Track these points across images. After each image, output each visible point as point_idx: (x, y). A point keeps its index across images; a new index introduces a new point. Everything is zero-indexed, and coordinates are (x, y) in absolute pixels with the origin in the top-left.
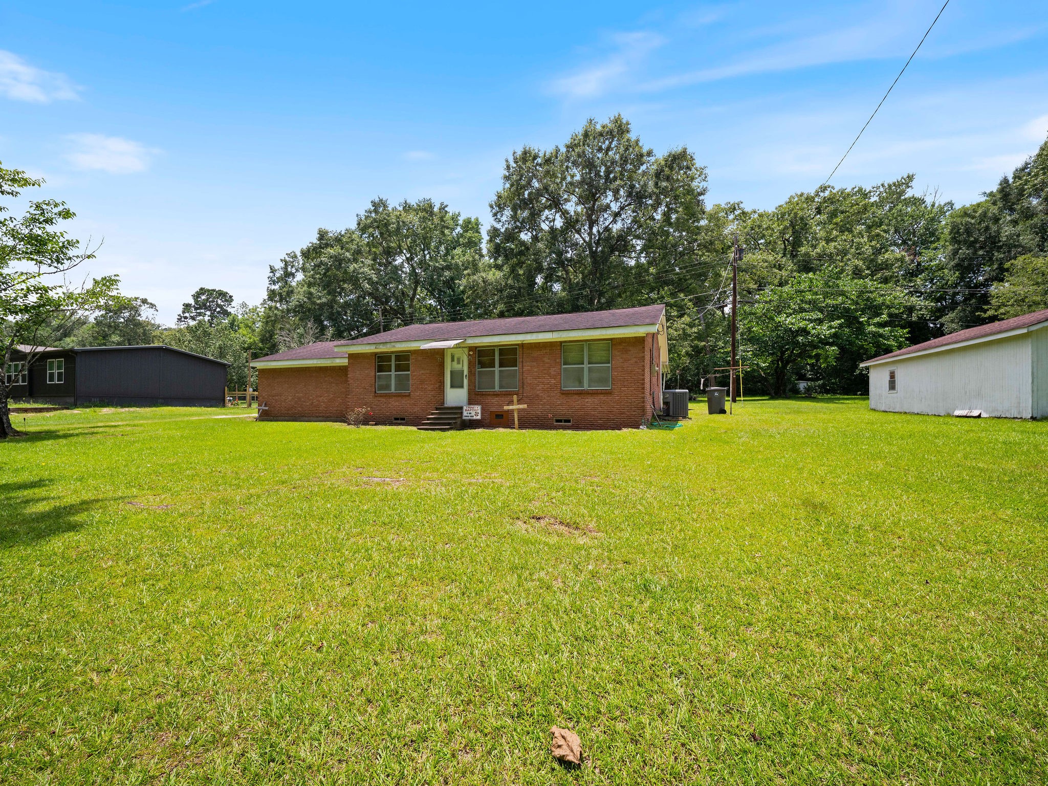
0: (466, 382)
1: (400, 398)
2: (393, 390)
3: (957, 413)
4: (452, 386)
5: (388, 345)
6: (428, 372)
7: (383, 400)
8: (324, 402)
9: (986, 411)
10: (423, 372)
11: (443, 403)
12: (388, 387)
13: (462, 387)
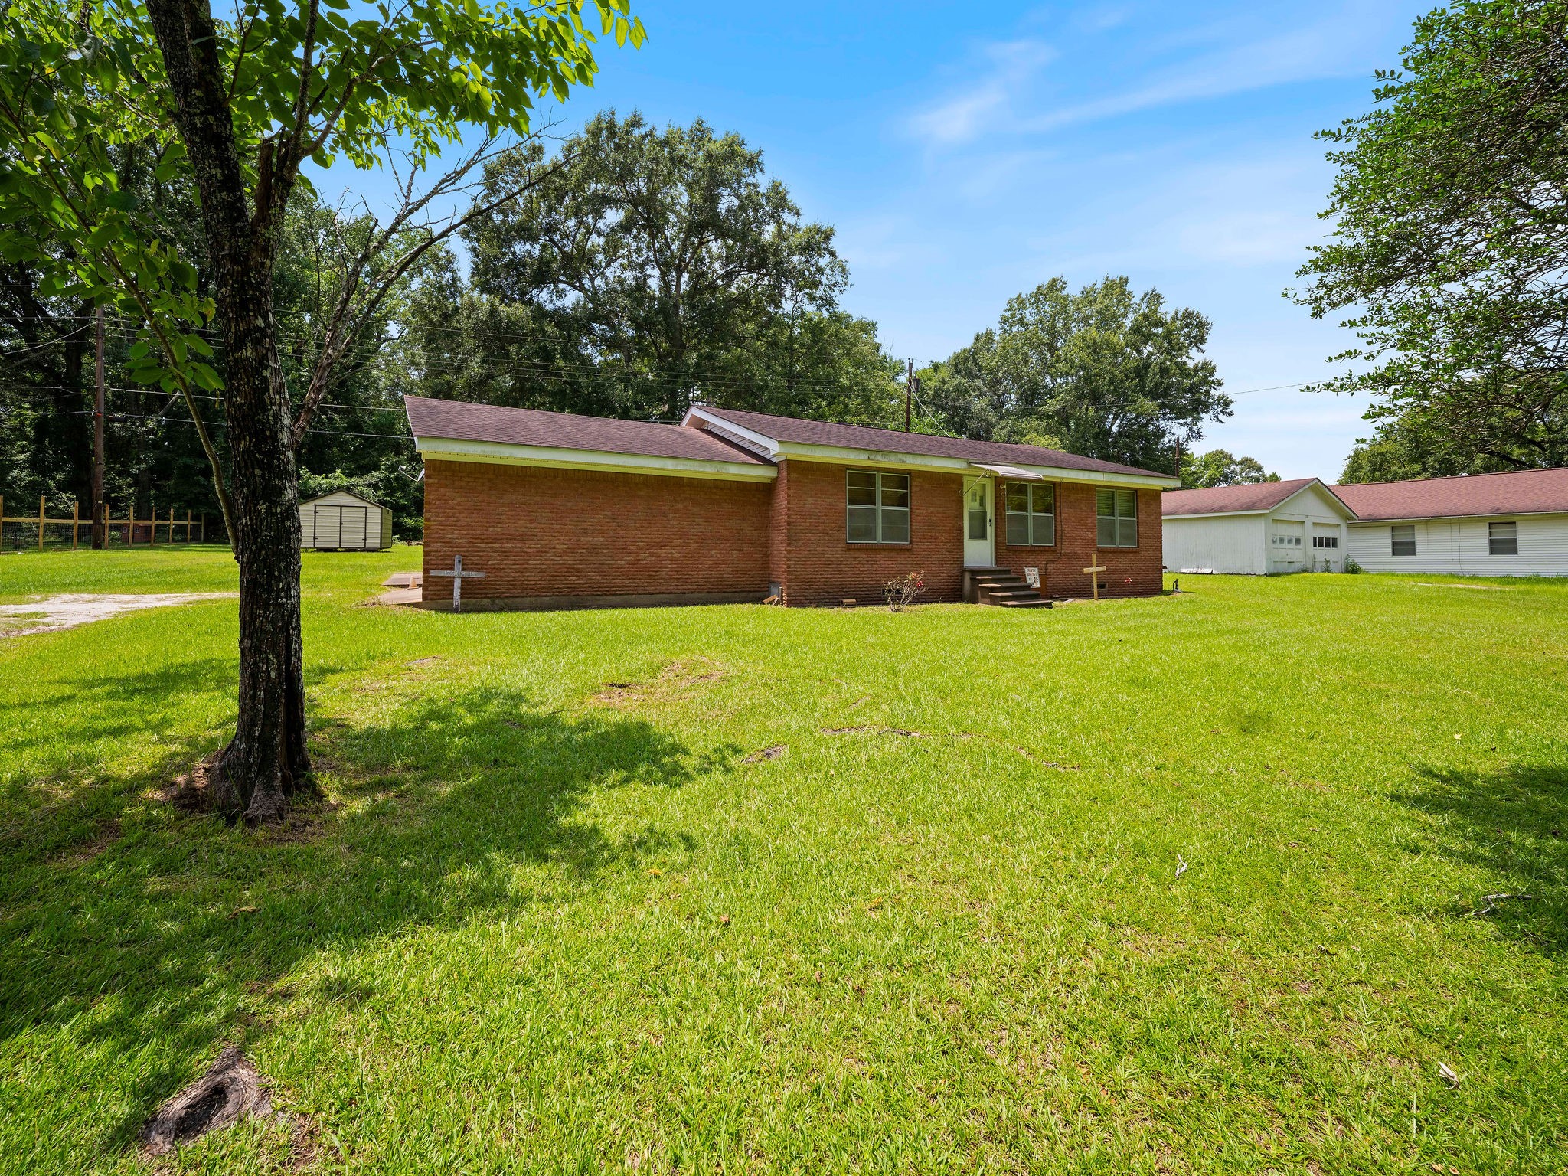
0: (990, 530)
1: (894, 554)
2: (879, 539)
3: (1182, 570)
4: (971, 537)
5: (893, 457)
6: (941, 510)
7: (863, 556)
8: (672, 560)
9: (1217, 570)
10: (931, 509)
11: (962, 563)
12: (869, 533)
13: (983, 536)
